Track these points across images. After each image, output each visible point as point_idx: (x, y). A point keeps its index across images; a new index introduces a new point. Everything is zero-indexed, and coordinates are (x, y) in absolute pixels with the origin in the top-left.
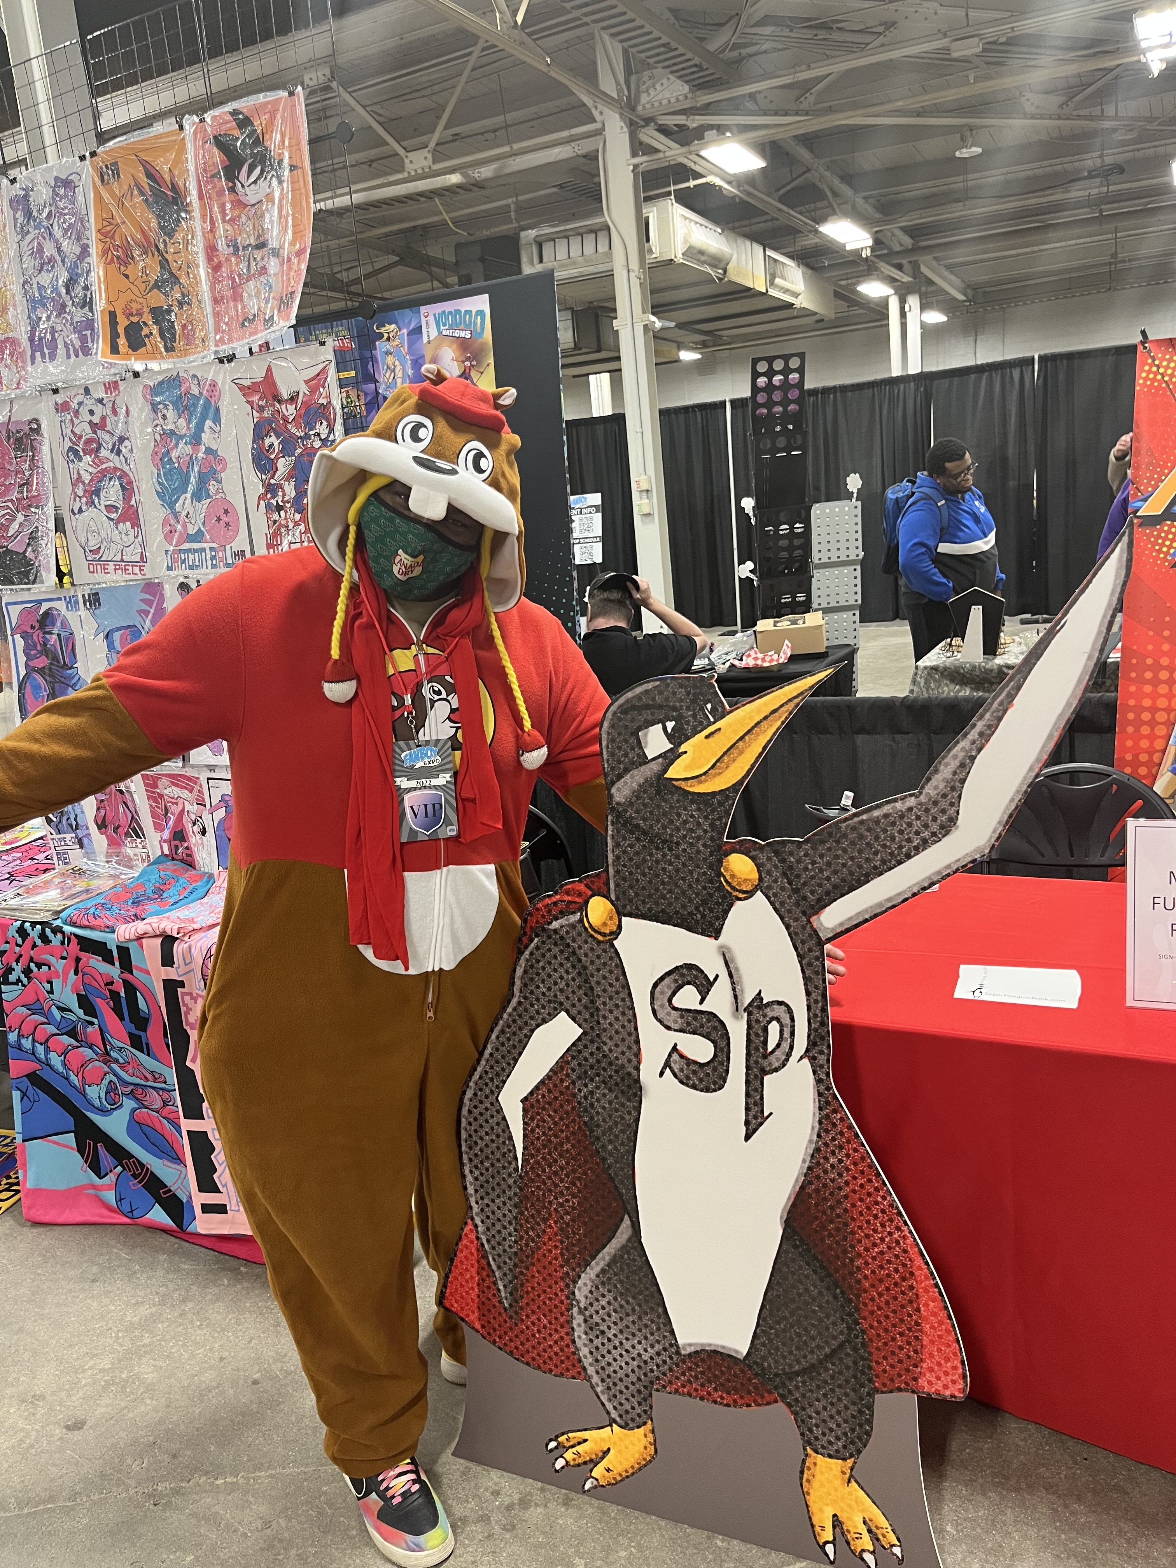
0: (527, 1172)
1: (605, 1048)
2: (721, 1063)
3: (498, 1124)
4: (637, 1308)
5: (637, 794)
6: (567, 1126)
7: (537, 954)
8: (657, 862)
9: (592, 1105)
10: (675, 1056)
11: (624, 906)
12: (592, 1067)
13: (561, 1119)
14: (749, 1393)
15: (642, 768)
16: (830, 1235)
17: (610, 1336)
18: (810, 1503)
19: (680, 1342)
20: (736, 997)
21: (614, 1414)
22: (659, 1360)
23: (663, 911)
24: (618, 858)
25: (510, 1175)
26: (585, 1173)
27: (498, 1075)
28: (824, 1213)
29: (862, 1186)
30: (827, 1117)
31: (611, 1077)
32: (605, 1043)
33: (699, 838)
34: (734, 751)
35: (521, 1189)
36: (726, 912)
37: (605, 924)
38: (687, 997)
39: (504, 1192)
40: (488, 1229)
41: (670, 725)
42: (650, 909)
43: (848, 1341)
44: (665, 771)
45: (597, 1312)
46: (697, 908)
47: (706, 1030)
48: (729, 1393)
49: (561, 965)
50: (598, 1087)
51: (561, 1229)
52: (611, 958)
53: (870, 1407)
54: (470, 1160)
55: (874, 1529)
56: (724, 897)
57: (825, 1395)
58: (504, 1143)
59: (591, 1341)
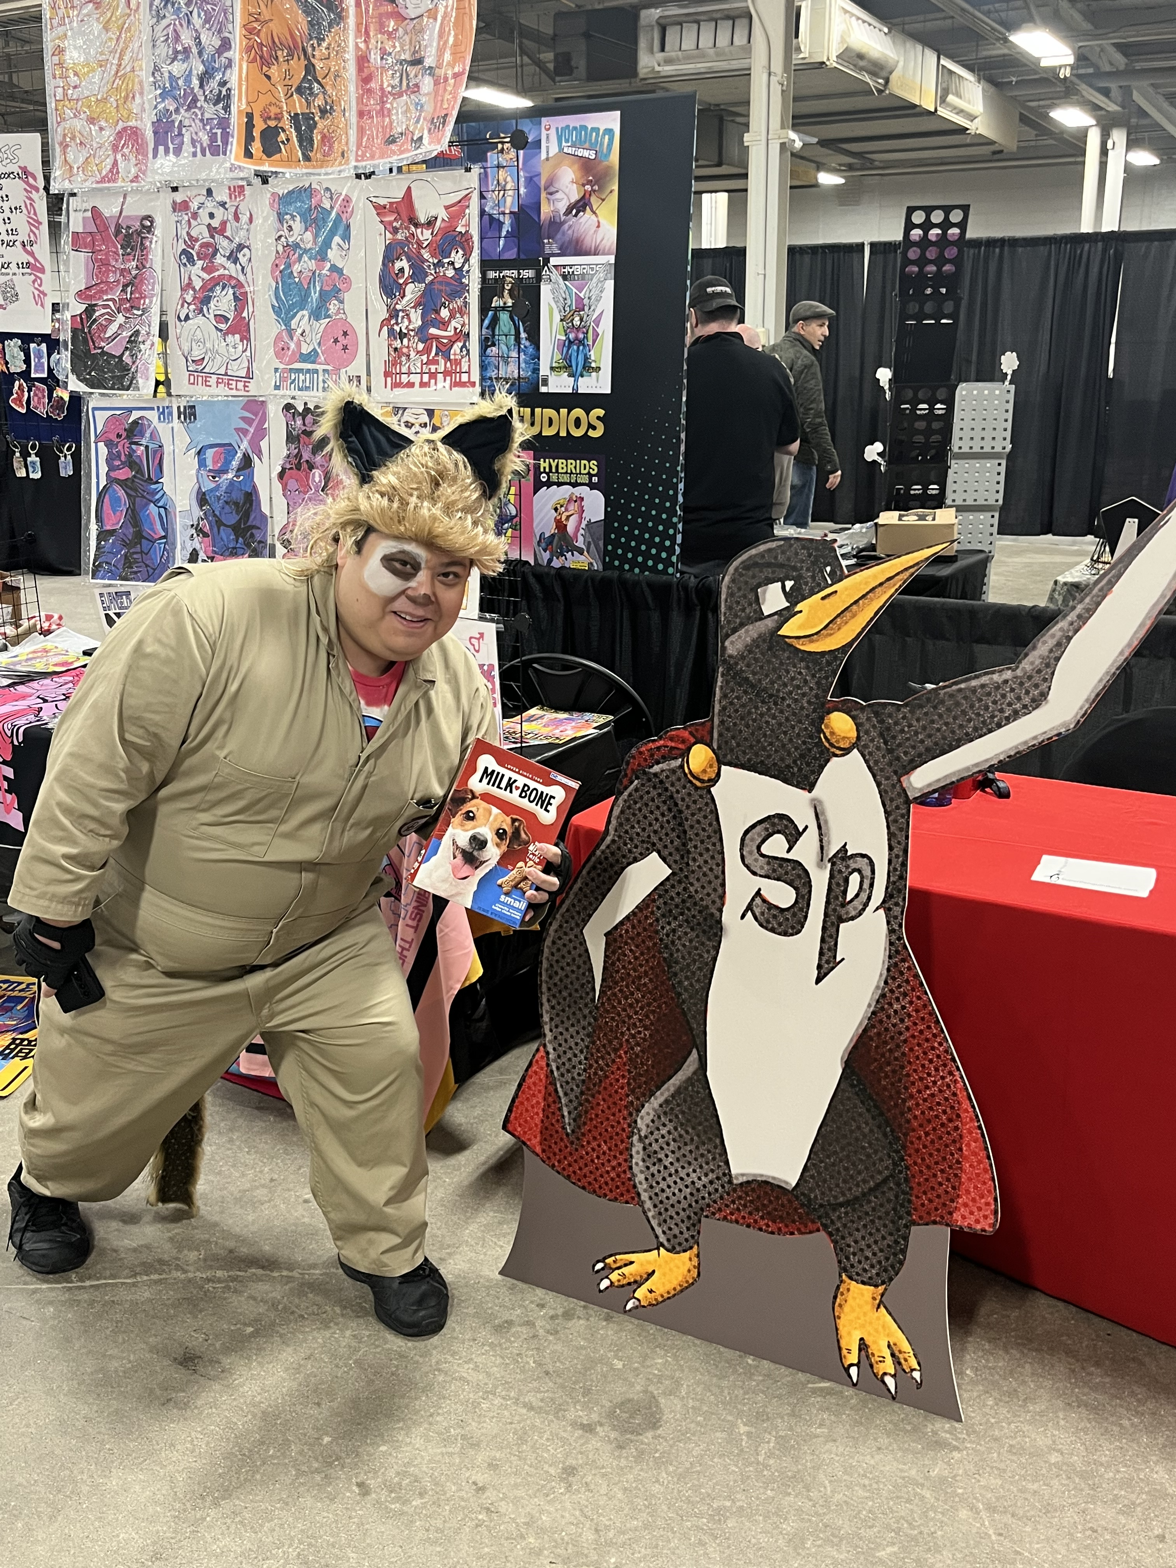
0: (603, 1004)
1: (692, 889)
2: (801, 910)
3: (580, 956)
4: (695, 1138)
5: (749, 649)
6: (647, 961)
7: (636, 795)
8: (762, 715)
9: (673, 942)
10: (758, 900)
11: (725, 756)
12: (677, 906)
13: (642, 954)
14: (794, 1221)
15: (757, 624)
16: (887, 1077)
17: (667, 1164)
18: (840, 1327)
19: (733, 1172)
20: (822, 848)
21: (662, 1238)
22: (711, 1188)
23: (762, 762)
24: (724, 708)
25: (586, 1005)
26: (659, 1007)
27: (585, 908)
28: (883, 1055)
29: (921, 1032)
30: (896, 965)
31: (694, 916)
32: (692, 884)
33: (804, 695)
34: (848, 614)
35: (596, 1019)
36: (822, 767)
37: (704, 771)
38: (776, 846)
39: (579, 1021)
40: (559, 1057)
41: (789, 584)
42: (749, 760)
43: (891, 1176)
44: (779, 628)
45: (657, 1141)
46: (795, 762)
47: (789, 877)
48: (774, 1222)
49: (658, 807)
50: (680, 926)
51: (630, 1059)
52: (707, 804)
53: (906, 1238)
54: (549, 989)
55: (897, 1354)
56: (822, 753)
57: (865, 1226)
58: (584, 974)
59: (648, 1168)
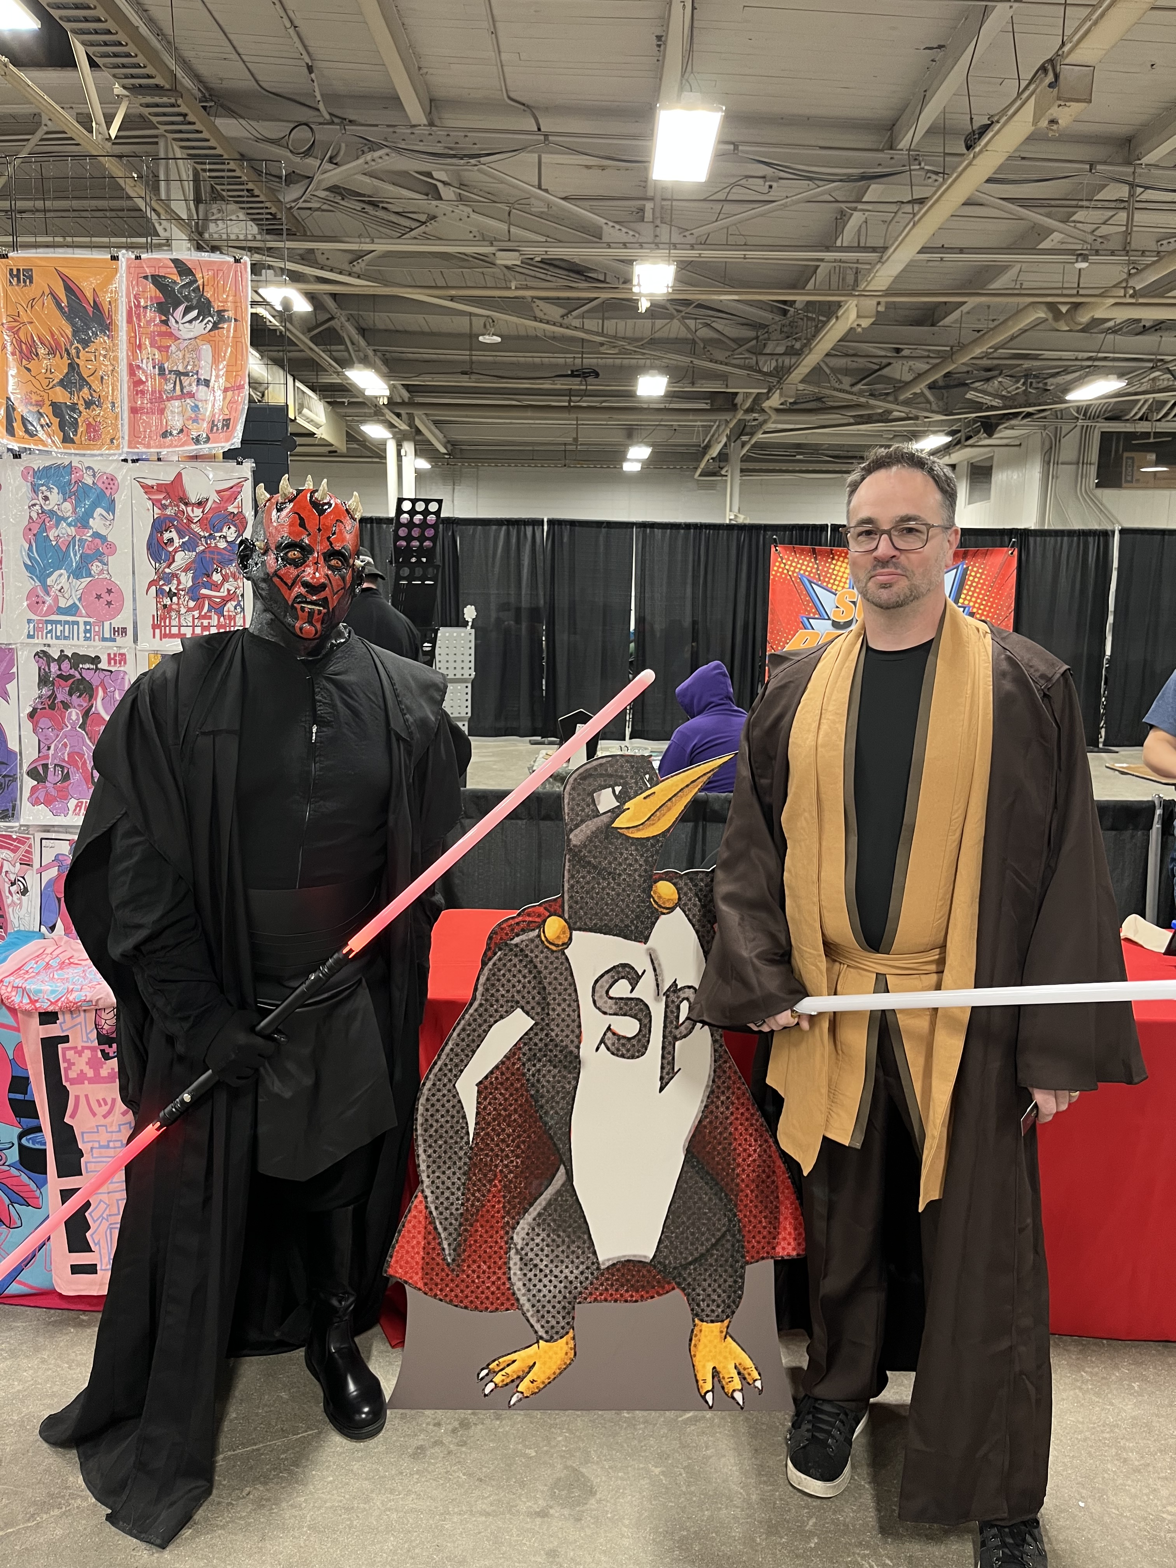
0: (477, 1144)
1: (553, 1034)
2: (644, 1036)
3: (453, 1107)
4: (567, 1239)
5: (590, 839)
6: (516, 1100)
7: (500, 964)
8: (603, 889)
9: (538, 1081)
10: (609, 1034)
11: (575, 923)
12: (540, 1050)
13: (511, 1095)
14: (653, 1287)
15: (595, 820)
16: (719, 1154)
17: (542, 1267)
18: (696, 1363)
19: (600, 1259)
20: (658, 985)
21: (541, 1332)
22: (582, 1278)
23: (606, 925)
24: (572, 886)
25: (461, 1148)
26: (529, 1137)
27: (456, 1065)
28: (715, 1138)
29: (742, 1114)
30: (720, 1066)
31: (556, 1056)
32: (552, 1030)
33: (636, 870)
34: (664, 808)
35: (470, 1158)
36: (654, 924)
37: (558, 937)
38: (621, 989)
39: (455, 1163)
40: (437, 1198)
41: (618, 789)
42: (596, 924)
43: (728, 1230)
44: (613, 822)
45: (532, 1250)
46: (632, 922)
47: (633, 1012)
48: (637, 1291)
49: (520, 971)
50: (544, 1066)
51: (505, 1186)
52: (562, 964)
53: (742, 1277)
54: (425, 1141)
55: (742, 1371)
56: (652, 913)
57: (710, 1275)
58: (458, 1122)
59: (525, 1275)
